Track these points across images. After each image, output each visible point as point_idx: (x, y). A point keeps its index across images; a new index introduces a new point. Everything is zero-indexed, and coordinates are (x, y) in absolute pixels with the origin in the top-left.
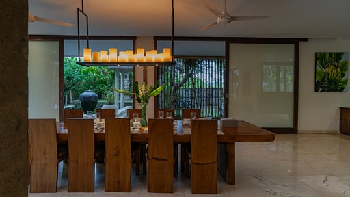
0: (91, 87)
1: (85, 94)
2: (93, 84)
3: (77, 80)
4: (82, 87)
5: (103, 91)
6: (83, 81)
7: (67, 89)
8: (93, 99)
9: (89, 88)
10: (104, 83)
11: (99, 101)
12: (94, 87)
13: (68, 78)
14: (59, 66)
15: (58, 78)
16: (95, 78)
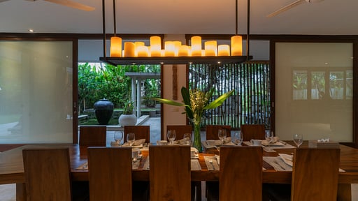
0: (106, 95)
1: (100, 103)
2: (107, 92)
3: (91, 88)
4: (96, 95)
5: (118, 99)
6: (97, 89)
7: (80, 98)
8: (108, 108)
9: (104, 96)
10: (119, 91)
11: (115, 110)
12: (109, 95)
13: (82, 87)
14: (72, 73)
15: (71, 86)
16: (109, 85)
